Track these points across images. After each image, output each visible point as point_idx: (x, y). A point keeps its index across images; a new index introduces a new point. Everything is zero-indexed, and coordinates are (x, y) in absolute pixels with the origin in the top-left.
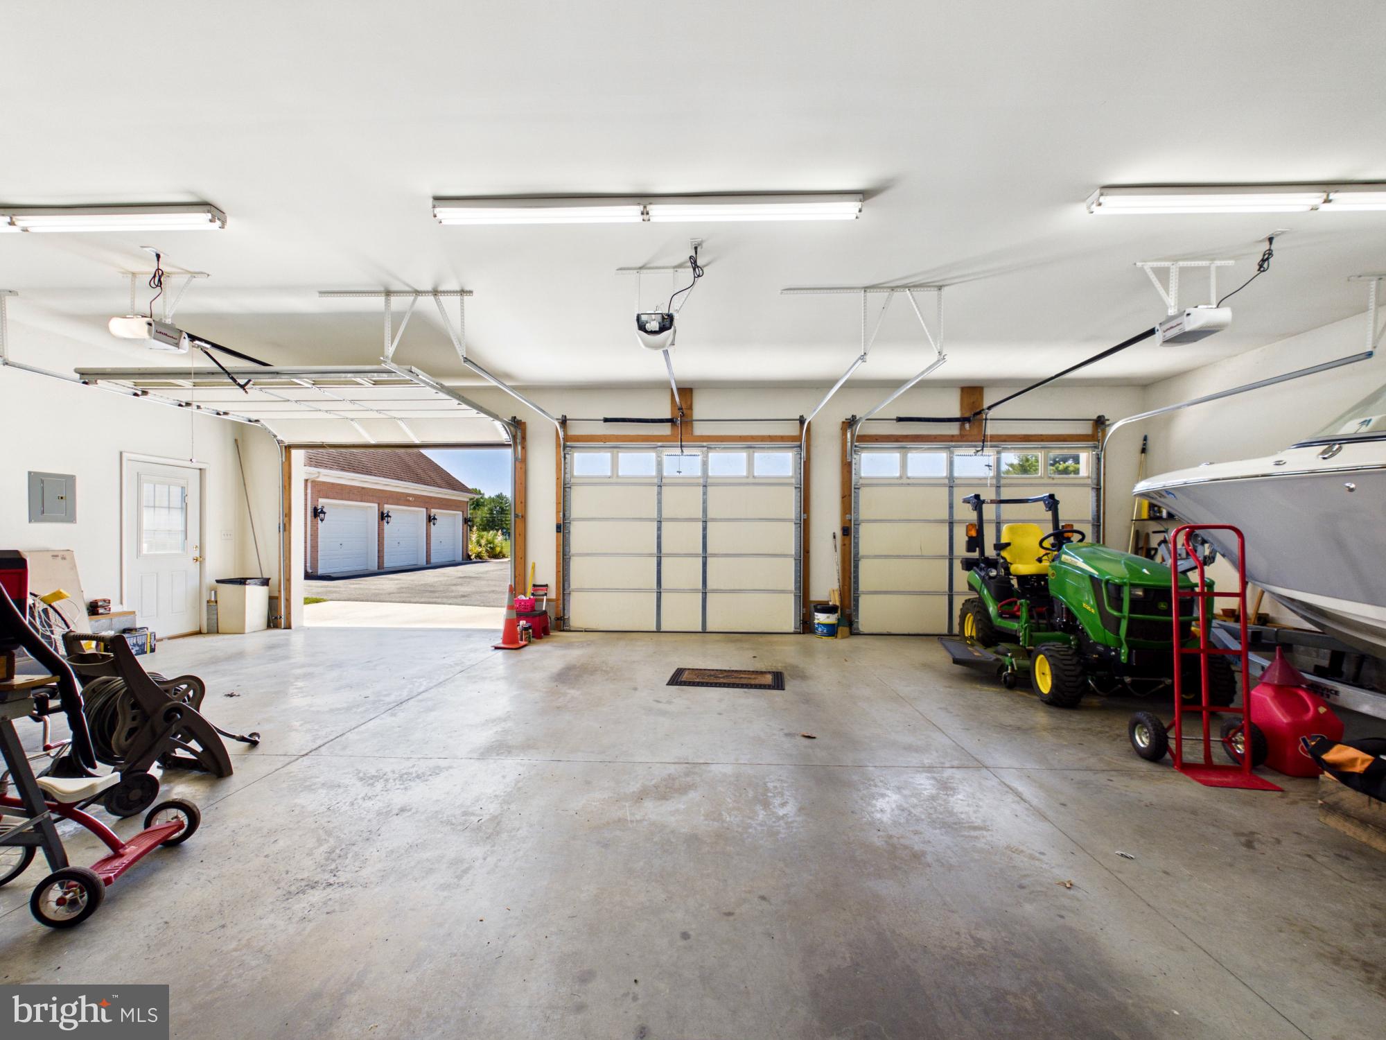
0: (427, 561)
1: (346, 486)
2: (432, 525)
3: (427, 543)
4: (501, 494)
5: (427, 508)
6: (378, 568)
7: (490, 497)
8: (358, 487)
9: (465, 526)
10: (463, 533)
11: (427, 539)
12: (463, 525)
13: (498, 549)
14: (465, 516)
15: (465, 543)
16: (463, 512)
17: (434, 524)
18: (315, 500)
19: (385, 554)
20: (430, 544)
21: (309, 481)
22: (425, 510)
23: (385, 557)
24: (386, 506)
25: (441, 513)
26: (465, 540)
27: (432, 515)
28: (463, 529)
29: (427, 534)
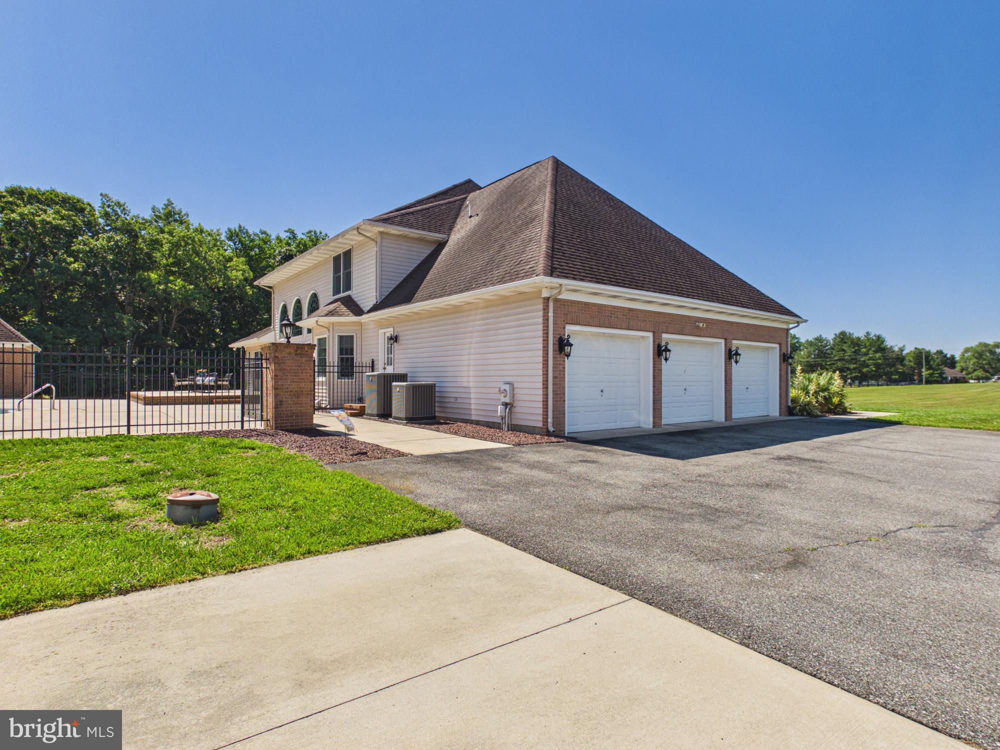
0: (726, 417)
1: (605, 306)
2: (734, 364)
3: (726, 391)
4: (821, 336)
5: (726, 339)
6: (654, 426)
7: (808, 340)
8: (624, 308)
9: (784, 365)
10: (780, 375)
11: (726, 383)
12: (780, 364)
13: (836, 400)
14: (784, 351)
15: (784, 389)
16: (780, 344)
17: (736, 362)
18: (559, 326)
19: (663, 405)
20: (731, 390)
21: (550, 300)
22: (723, 341)
23: (663, 410)
24: (664, 336)
25: (749, 347)
26: (784, 384)
27: (734, 348)
28: (780, 370)
29: (726, 376)
